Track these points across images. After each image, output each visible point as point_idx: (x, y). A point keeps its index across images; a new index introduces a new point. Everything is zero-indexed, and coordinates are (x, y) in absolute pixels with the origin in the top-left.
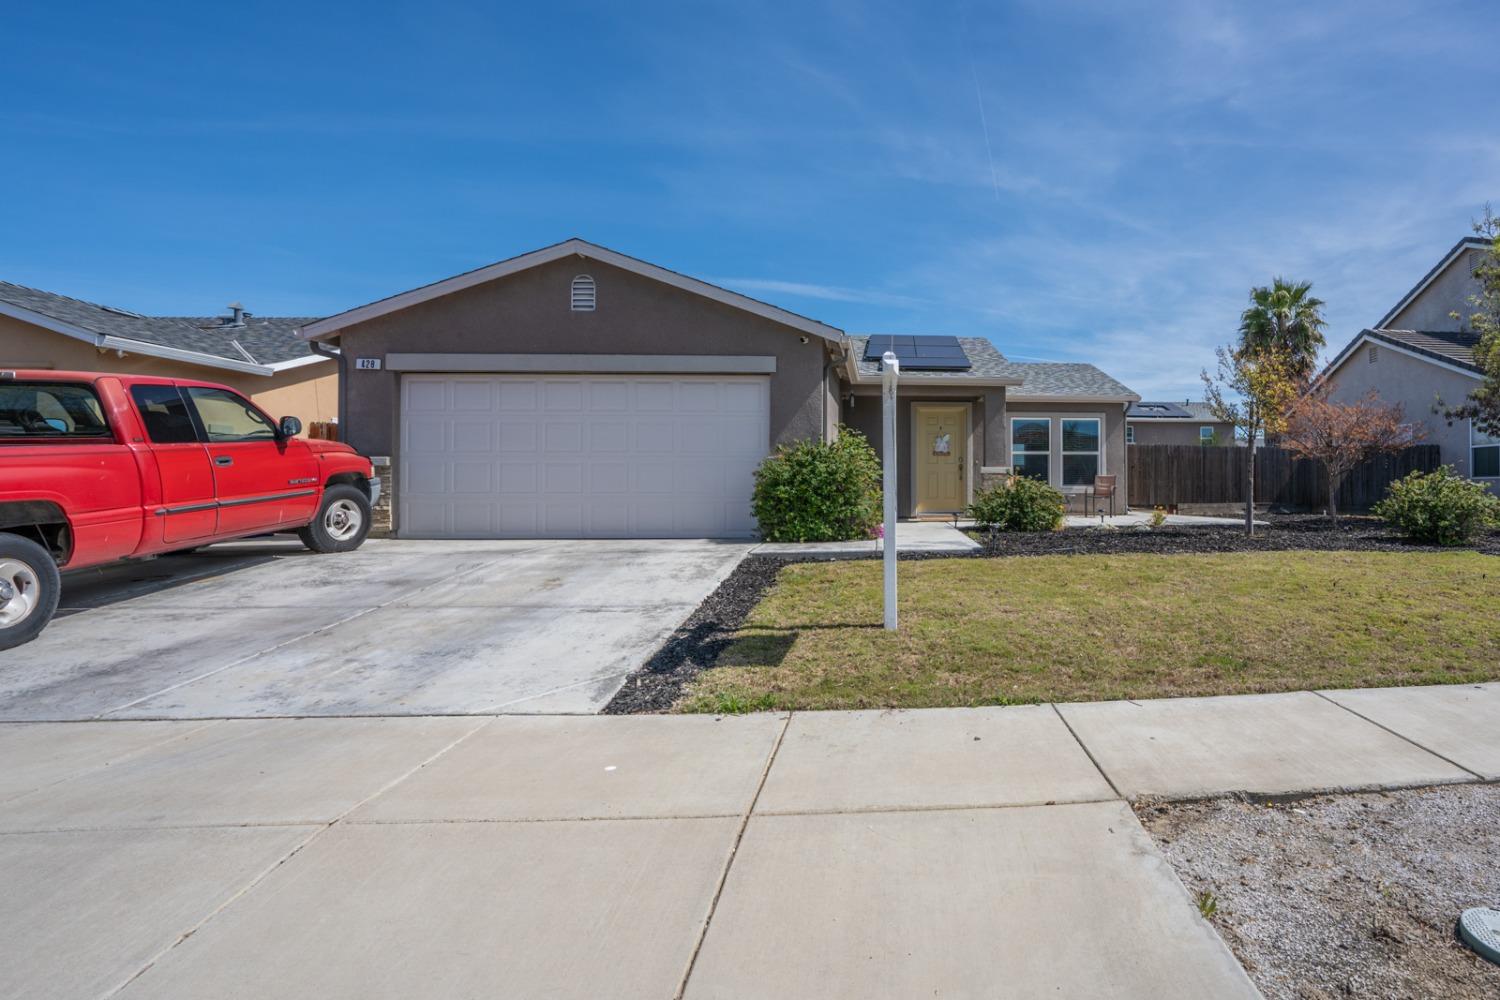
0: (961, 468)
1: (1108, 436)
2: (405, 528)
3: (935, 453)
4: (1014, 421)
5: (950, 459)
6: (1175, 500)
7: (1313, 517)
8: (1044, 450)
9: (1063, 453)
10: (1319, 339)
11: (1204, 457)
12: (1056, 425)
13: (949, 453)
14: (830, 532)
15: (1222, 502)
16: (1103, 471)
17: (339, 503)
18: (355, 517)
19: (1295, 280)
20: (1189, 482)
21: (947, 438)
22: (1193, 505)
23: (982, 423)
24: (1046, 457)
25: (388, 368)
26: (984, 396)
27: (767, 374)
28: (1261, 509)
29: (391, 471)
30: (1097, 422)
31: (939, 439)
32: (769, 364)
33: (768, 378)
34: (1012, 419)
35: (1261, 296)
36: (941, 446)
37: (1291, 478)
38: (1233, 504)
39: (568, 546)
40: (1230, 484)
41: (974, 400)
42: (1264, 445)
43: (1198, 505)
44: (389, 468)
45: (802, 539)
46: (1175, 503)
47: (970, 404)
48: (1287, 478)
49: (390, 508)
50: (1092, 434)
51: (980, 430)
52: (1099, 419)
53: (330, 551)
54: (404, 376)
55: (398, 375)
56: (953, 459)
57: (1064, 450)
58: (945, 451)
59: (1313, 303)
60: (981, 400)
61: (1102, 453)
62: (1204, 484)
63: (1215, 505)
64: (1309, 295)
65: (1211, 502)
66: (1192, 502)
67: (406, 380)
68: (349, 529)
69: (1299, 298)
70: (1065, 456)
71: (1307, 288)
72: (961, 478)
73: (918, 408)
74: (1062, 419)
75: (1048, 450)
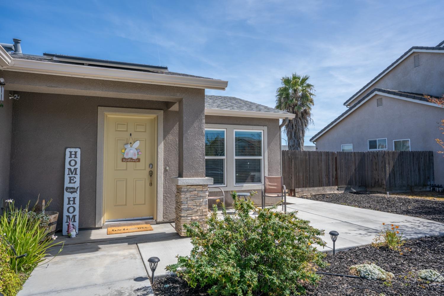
0: (151, 174)
1: (269, 144)
3: (124, 160)
5: (140, 165)
6: (293, 185)
8: (221, 155)
9: (235, 158)
11: (309, 158)
13: (138, 160)
15: (319, 186)
20: (301, 175)
21: (137, 144)
22: (304, 189)
23: (176, 128)
24: (222, 161)
28: (341, 190)
30: (261, 133)
31: (129, 146)
36: (131, 152)
37: (355, 170)
38: (326, 187)
40: (324, 174)
41: (165, 106)
43: (307, 189)
46: (293, 188)
47: (162, 112)
48: (353, 171)
51: (173, 137)
52: (262, 131)
56: (143, 165)
57: (236, 155)
58: (135, 158)
60: (175, 108)
61: (265, 158)
62: (309, 175)
63: (316, 188)
65: (313, 186)
66: (303, 187)
70: (236, 160)
72: (151, 184)
73: (106, 113)
74: (235, 130)
75: (223, 155)
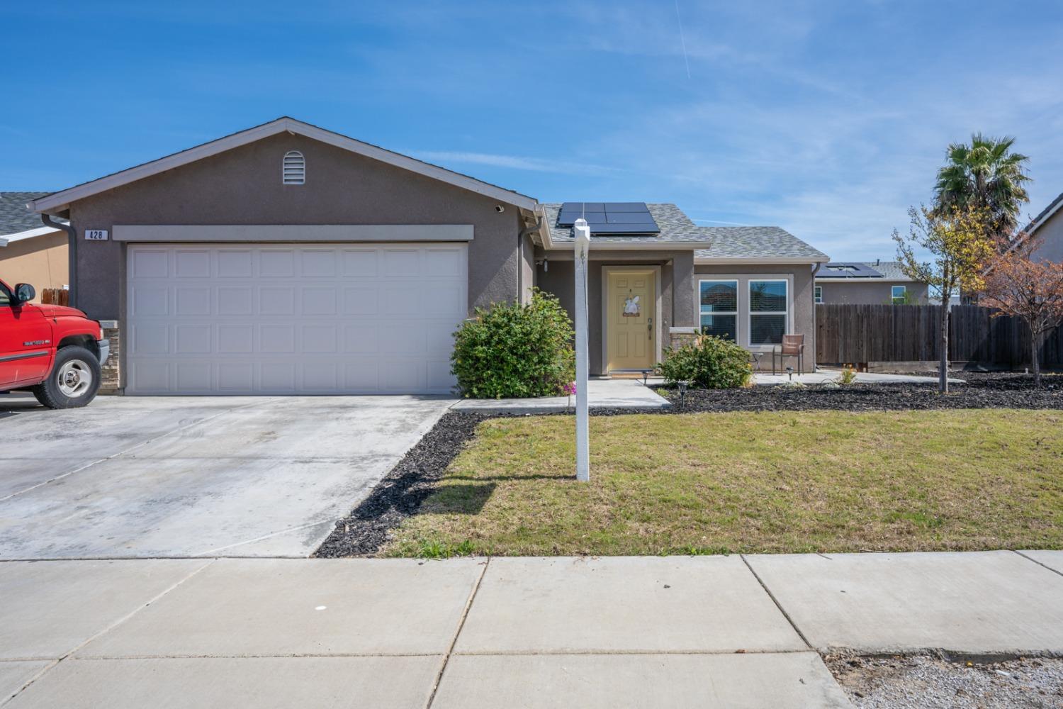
0: (650, 328)
1: (796, 296)
2: (131, 385)
3: (625, 314)
4: (702, 283)
5: (641, 319)
6: (864, 357)
7: (1014, 375)
8: (732, 311)
9: (750, 313)
10: (1022, 195)
11: (896, 316)
12: (744, 286)
13: (638, 315)
14: (525, 389)
15: (914, 360)
16: (790, 330)
17: (71, 363)
18: (85, 376)
19: (995, 135)
20: (880, 341)
21: (636, 300)
22: (884, 363)
23: (670, 285)
24: (733, 317)
25: (114, 239)
26: (673, 260)
27: (466, 241)
28: (956, 367)
29: (119, 333)
30: (785, 282)
31: (629, 301)
32: (467, 232)
33: (466, 245)
34: (700, 281)
35: (959, 154)
36: (631, 307)
37: (989, 336)
38: (927, 362)
39: (281, 402)
40: (923, 342)
41: (662, 263)
42: (959, 304)
43: (889, 363)
44: (116, 331)
45: (499, 395)
46: (865, 362)
47: (660, 267)
48: (985, 336)
49: (118, 367)
50: (779, 294)
51: (669, 292)
52: (787, 280)
53: (62, 407)
54: (129, 247)
55: (124, 245)
56: (643, 319)
57: (752, 310)
58: (635, 312)
59: (1016, 158)
60: (670, 263)
61: (790, 314)
62: (895, 342)
63: (907, 363)
64: (1011, 151)
65: (902, 360)
66: (883, 360)
67: (131, 250)
68: (80, 386)
69: (1000, 154)
70: (752, 316)
71: (1009, 144)
72: (650, 338)
73: (609, 271)
74: (750, 281)
75: (736, 310)
